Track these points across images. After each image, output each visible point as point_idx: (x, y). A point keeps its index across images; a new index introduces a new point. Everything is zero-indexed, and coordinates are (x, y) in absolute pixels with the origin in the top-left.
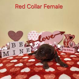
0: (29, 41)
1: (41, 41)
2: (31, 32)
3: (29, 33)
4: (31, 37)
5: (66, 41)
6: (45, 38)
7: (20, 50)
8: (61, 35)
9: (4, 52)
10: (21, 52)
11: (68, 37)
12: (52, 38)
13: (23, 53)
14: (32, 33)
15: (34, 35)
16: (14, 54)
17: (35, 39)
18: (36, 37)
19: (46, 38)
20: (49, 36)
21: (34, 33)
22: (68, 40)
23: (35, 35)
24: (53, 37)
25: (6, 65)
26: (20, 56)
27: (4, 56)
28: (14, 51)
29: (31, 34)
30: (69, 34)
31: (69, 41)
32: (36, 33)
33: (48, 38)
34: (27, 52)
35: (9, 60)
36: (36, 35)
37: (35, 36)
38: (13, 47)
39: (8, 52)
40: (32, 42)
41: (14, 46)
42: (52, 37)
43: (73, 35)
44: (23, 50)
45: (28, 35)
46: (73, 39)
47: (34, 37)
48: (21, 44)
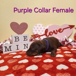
0: (34, 35)
1: (48, 35)
3: (35, 26)
4: (36, 31)
6: (52, 33)
7: (25, 45)
9: (6, 47)
10: (26, 47)
14: (38, 27)
15: (39, 29)
16: (18, 49)
17: (41, 33)
18: (42, 31)
19: (53, 32)
20: (57, 30)
21: (40, 26)
23: (41, 28)
25: (8, 62)
26: (25, 52)
27: (6, 51)
28: (17, 46)
29: (36, 27)
33: (56, 32)
35: (11, 56)
36: (43, 29)
37: (41, 30)
38: (16, 41)
39: (10, 47)
40: (38, 37)
42: (60, 31)
44: (27, 44)
47: (39, 31)
48: (25, 38)
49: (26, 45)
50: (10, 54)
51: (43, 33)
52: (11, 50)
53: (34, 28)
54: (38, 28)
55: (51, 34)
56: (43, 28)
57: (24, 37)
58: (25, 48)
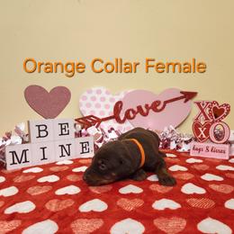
1: (122, 119)
2: (90, 92)
3: (85, 94)
4: (88, 105)
5: (203, 123)
6: (134, 112)
7: (62, 146)
8: (185, 102)
9: (14, 153)
10: (65, 153)
11: (207, 111)
12: (156, 111)
13: (69, 155)
14: (94, 94)
15: (98, 101)
16: (44, 158)
17: (102, 113)
18: (107, 107)
19: (136, 110)
20: (147, 106)
21: (99, 92)
22: (207, 119)
23: (103, 99)
24: (159, 108)
26: (63, 165)
27: (14, 163)
28: (43, 149)
29: (89, 96)
30: (211, 100)
31: (213, 122)
32: (107, 93)
33: (145, 110)
34: (83, 153)
36: (107, 102)
37: (103, 104)
38: (40, 136)
39: (25, 151)
41: (44, 133)
42: (155, 107)
43: (226, 105)
44: (69, 145)
45: (81, 101)
46: (225, 116)
47: (98, 106)
48: (63, 128)
49: (67, 147)
50: (25, 172)
51: (110, 112)
52: (26, 161)
53: (85, 98)
54: (94, 99)
55: (132, 115)
56: (108, 97)
57: (61, 125)
58: (62, 156)
